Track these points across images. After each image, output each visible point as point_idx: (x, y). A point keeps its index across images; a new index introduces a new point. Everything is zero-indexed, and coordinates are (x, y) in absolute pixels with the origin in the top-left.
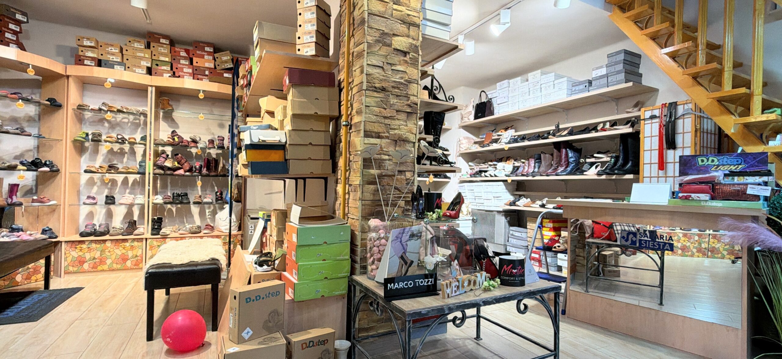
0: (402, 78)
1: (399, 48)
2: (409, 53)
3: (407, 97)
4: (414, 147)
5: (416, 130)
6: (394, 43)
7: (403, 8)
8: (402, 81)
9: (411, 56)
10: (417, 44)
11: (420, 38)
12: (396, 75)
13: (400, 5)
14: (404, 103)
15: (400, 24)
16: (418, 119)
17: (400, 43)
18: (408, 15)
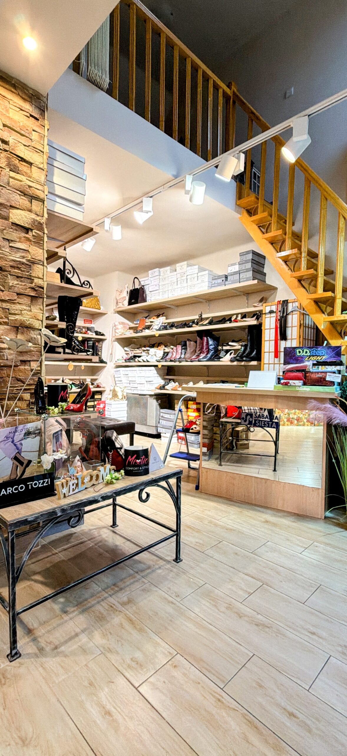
0: (23, 257)
1: (18, 223)
2: (32, 230)
3: (30, 279)
4: (40, 334)
5: (43, 316)
6: (11, 216)
7: (23, 178)
8: (24, 261)
9: (34, 234)
10: (42, 220)
11: (46, 215)
12: (16, 253)
13: (19, 173)
14: (26, 285)
15: (19, 195)
16: (45, 304)
17: (20, 218)
18: (29, 186)
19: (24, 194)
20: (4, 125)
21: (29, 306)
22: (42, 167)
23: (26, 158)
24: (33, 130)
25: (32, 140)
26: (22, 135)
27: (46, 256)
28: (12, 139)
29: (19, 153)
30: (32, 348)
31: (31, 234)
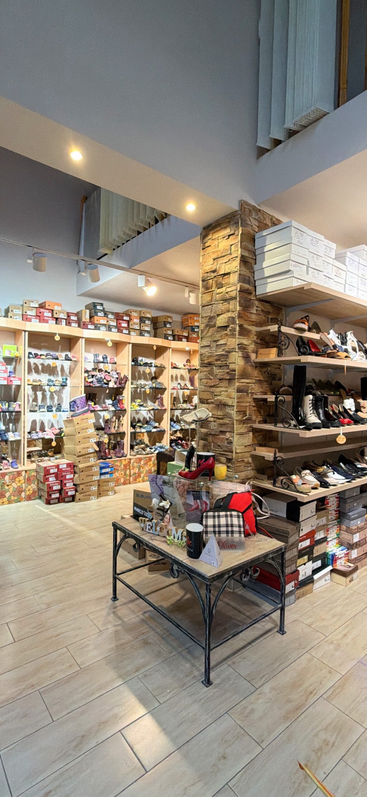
0: (224, 350)
1: (220, 325)
2: (229, 326)
3: (227, 365)
4: (233, 410)
5: (235, 394)
6: (217, 322)
7: (224, 288)
8: (223, 353)
9: (230, 328)
10: (235, 315)
11: (238, 308)
12: (220, 349)
13: (222, 287)
14: (224, 372)
15: (222, 303)
16: (237, 384)
17: (221, 321)
18: (227, 293)
19: (225, 300)
20: (214, 260)
21: (227, 387)
22: (236, 270)
23: (226, 272)
24: (231, 245)
25: (231, 254)
26: (224, 256)
27: (237, 343)
28: (218, 265)
29: (222, 272)
30: (228, 422)
31: (228, 329)
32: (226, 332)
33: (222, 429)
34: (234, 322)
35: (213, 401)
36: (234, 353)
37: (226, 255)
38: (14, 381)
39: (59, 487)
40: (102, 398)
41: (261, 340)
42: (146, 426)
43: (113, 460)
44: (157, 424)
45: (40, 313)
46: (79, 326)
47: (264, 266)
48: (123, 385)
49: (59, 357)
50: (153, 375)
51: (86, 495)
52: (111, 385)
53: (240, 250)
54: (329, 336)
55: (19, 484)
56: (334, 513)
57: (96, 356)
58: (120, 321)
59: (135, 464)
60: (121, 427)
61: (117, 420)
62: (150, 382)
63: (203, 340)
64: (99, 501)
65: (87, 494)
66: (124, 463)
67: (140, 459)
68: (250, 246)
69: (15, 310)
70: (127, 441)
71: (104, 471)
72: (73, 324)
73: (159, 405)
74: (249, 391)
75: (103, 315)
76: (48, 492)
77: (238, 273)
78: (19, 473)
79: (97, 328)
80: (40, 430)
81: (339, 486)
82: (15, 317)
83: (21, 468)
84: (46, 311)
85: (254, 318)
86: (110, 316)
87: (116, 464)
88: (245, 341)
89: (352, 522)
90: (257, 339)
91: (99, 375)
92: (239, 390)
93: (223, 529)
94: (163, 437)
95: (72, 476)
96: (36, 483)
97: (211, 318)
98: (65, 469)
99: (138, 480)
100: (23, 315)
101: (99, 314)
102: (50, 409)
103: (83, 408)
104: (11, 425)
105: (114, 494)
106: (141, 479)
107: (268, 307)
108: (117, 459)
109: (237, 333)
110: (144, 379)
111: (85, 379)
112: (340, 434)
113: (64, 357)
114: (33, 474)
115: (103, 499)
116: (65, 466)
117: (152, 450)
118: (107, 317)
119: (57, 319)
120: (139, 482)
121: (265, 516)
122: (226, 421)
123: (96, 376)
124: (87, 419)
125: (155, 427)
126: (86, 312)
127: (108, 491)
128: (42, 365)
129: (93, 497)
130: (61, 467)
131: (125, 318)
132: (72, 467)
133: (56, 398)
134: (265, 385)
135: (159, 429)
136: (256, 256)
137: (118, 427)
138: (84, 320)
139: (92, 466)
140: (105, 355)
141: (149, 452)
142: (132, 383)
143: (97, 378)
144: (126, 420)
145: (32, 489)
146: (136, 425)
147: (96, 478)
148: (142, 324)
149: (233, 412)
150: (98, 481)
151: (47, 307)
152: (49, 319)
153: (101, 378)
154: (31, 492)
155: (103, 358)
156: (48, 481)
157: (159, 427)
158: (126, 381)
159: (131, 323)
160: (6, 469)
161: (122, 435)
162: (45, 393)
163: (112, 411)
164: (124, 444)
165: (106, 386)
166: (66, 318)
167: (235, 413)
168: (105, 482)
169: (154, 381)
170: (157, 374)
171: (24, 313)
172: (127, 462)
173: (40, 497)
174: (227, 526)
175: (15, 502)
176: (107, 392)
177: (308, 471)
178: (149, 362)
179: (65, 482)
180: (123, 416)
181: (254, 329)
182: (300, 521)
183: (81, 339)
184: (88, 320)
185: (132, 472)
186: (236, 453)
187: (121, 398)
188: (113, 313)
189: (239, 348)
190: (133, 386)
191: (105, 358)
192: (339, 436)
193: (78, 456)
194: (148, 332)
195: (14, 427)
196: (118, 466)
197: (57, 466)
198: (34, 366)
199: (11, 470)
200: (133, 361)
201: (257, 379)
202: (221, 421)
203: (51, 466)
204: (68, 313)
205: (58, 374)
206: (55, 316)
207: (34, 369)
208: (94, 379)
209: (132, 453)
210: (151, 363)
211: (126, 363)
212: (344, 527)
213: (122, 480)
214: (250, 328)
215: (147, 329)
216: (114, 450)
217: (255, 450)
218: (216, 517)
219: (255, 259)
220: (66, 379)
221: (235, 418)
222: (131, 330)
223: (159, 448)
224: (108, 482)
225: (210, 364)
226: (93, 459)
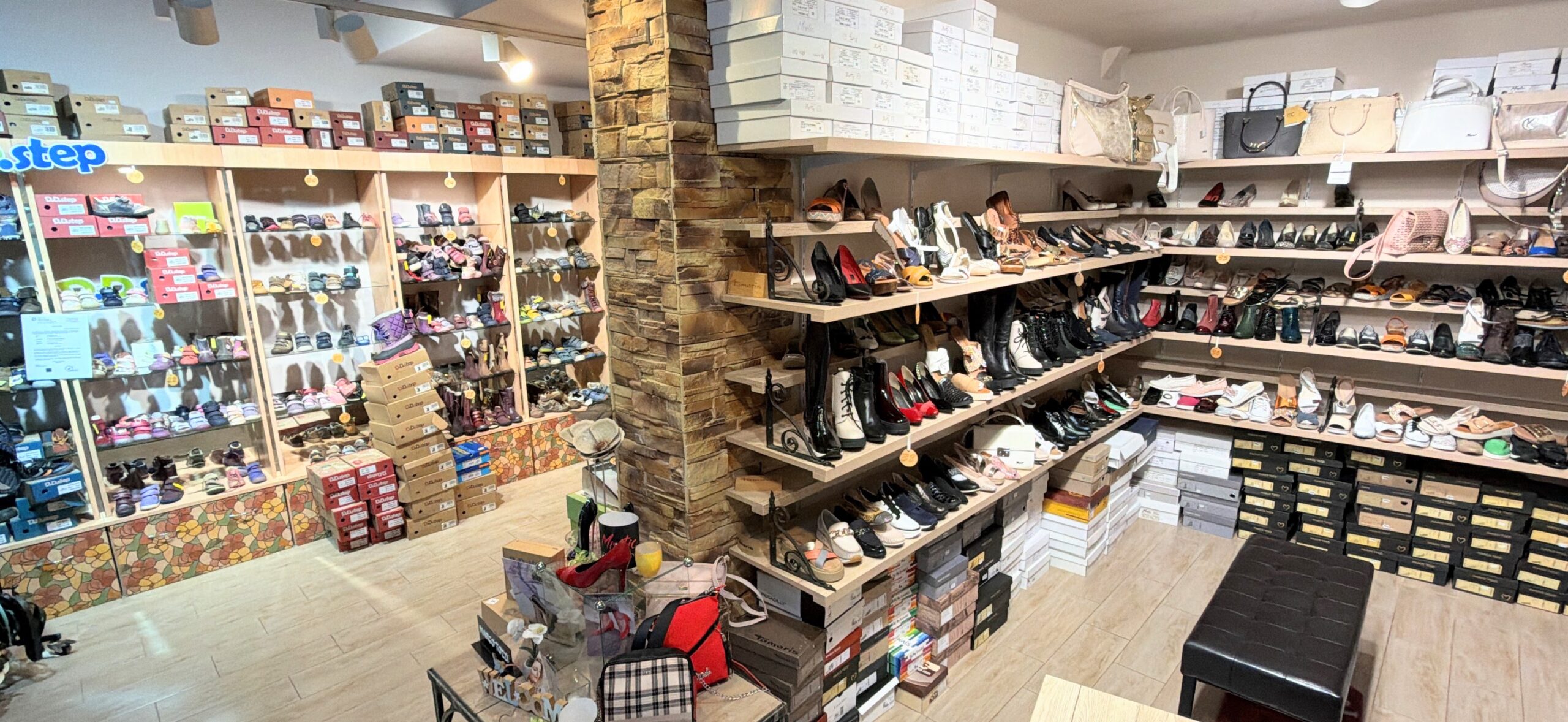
0: (651, 275)
1: (640, 216)
3: (659, 313)
4: (679, 411)
5: (679, 377)
6: (634, 207)
7: (641, 127)
8: (651, 281)
9: (661, 227)
10: (668, 198)
11: (673, 183)
12: (644, 269)
13: (637, 123)
14: (655, 324)
15: (640, 163)
16: (683, 357)
17: (642, 204)
18: (648, 140)
19: (647, 157)
20: (615, 49)
21: (663, 359)
22: (663, 87)
23: (642, 88)
24: (649, 20)
25: (649, 42)
26: (635, 45)
27: (677, 265)
28: (625, 66)
29: (634, 86)
30: (671, 434)
31: (658, 228)
32: (653, 234)
33: (662, 448)
34: (667, 217)
35: (639, 384)
36: (672, 286)
37: (641, 44)
38: (216, 292)
39: (364, 515)
40: (454, 299)
41: (738, 244)
42: (559, 349)
43: (492, 434)
44: (585, 345)
45: (258, 118)
46: (369, 143)
47: (729, 79)
48: (497, 269)
49: (327, 223)
50: (571, 236)
51: (430, 522)
52: (468, 273)
53: (667, 35)
54: (892, 227)
55: (273, 515)
56: (905, 575)
57: (422, 209)
58: (474, 124)
59: (542, 433)
60: (503, 361)
61: (492, 346)
62: (564, 253)
63: (611, 243)
64: (462, 531)
65: (433, 518)
66: (516, 435)
67: (553, 423)
68: (695, 24)
69: (186, 117)
70: (520, 389)
71: (466, 465)
72: (352, 141)
73: (586, 303)
74: (715, 366)
75: (426, 113)
76: (340, 530)
77: (667, 94)
78: (269, 493)
79: (415, 145)
80: (313, 386)
81: (908, 544)
82: (191, 135)
83: (272, 477)
84: (272, 112)
85: (715, 199)
86: (445, 113)
87: (499, 439)
88: (695, 258)
89: (939, 590)
90: (727, 245)
91: (437, 252)
92: (688, 370)
93: (647, 700)
94: (602, 368)
95: (392, 487)
96: (314, 507)
97: (621, 196)
98: (374, 476)
99: (552, 464)
100: (211, 127)
101: (417, 111)
102: (324, 342)
103: (399, 338)
104: (235, 384)
105: (497, 507)
106: (558, 461)
107: (753, 167)
108: (501, 428)
109: (675, 242)
110: (550, 247)
111: (401, 265)
112: (906, 448)
113: (341, 219)
114: (303, 488)
115: (472, 523)
116: (373, 469)
117: (581, 399)
118: (439, 116)
119: (306, 131)
120: (555, 467)
121: (755, 617)
122: (669, 432)
123: (430, 254)
124: (411, 363)
125: (582, 351)
126: (381, 108)
127: (482, 503)
128: (293, 239)
129: (447, 523)
130: (362, 473)
131: (484, 115)
132: (390, 469)
133: (340, 310)
134: (753, 344)
135: (590, 354)
136: (711, 47)
137: (497, 360)
138: (378, 128)
139: (436, 462)
140: (445, 206)
141: (574, 404)
142: (518, 263)
143: (432, 258)
144: (513, 344)
145: (306, 520)
146: (537, 351)
147: (450, 484)
148: (528, 127)
149: (680, 415)
150: (456, 489)
151: (273, 103)
152: (285, 131)
153: (442, 259)
154: (306, 526)
155: (442, 213)
156: (338, 506)
157: (591, 350)
158: (503, 261)
159: (499, 126)
160: (236, 487)
161: (509, 376)
162: (311, 302)
163: (476, 329)
164: (513, 394)
165: (455, 277)
166: (329, 126)
167: (683, 418)
168: (472, 487)
169: (571, 249)
170: (579, 234)
171: (214, 123)
172: (523, 432)
173: (329, 534)
174: (655, 692)
175: (272, 552)
176: (460, 289)
177: (844, 525)
178: (553, 211)
179: (378, 502)
180: (506, 336)
181: (718, 225)
182: (826, 624)
183: (376, 176)
184: (392, 129)
185: (537, 451)
186: (691, 501)
187: (495, 299)
188: (450, 106)
189: (681, 277)
190: (519, 270)
191: (446, 211)
192: (905, 451)
193: (399, 447)
194: (544, 143)
195: (244, 386)
196: (503, 443)
197: (355, 473)
198: (271, 242)
199: (249, 486)
200: (517, 213)
201: (733, 334)
202: (659, 431)
203: (339, 475)
204: (333, 115)
205: (336, 256)
206: (300, 124)
207: (272, 250)
208: (424, 264)
209: (535, 411)
210: (559, 214)
211: (500, 221)
212: (924, 598)
213: (517, 470)
214: (706, 224)
215: (540, 136)
216: (493, 409)
217: (733, 485)
218: (633, 674)
219: (711, 55)
220: (355, 271)
221: (684, 430)
222: (501, 142)
223: (593, 394)
224: (480, 485)
225: (626, 302)
226: (436, 447)
